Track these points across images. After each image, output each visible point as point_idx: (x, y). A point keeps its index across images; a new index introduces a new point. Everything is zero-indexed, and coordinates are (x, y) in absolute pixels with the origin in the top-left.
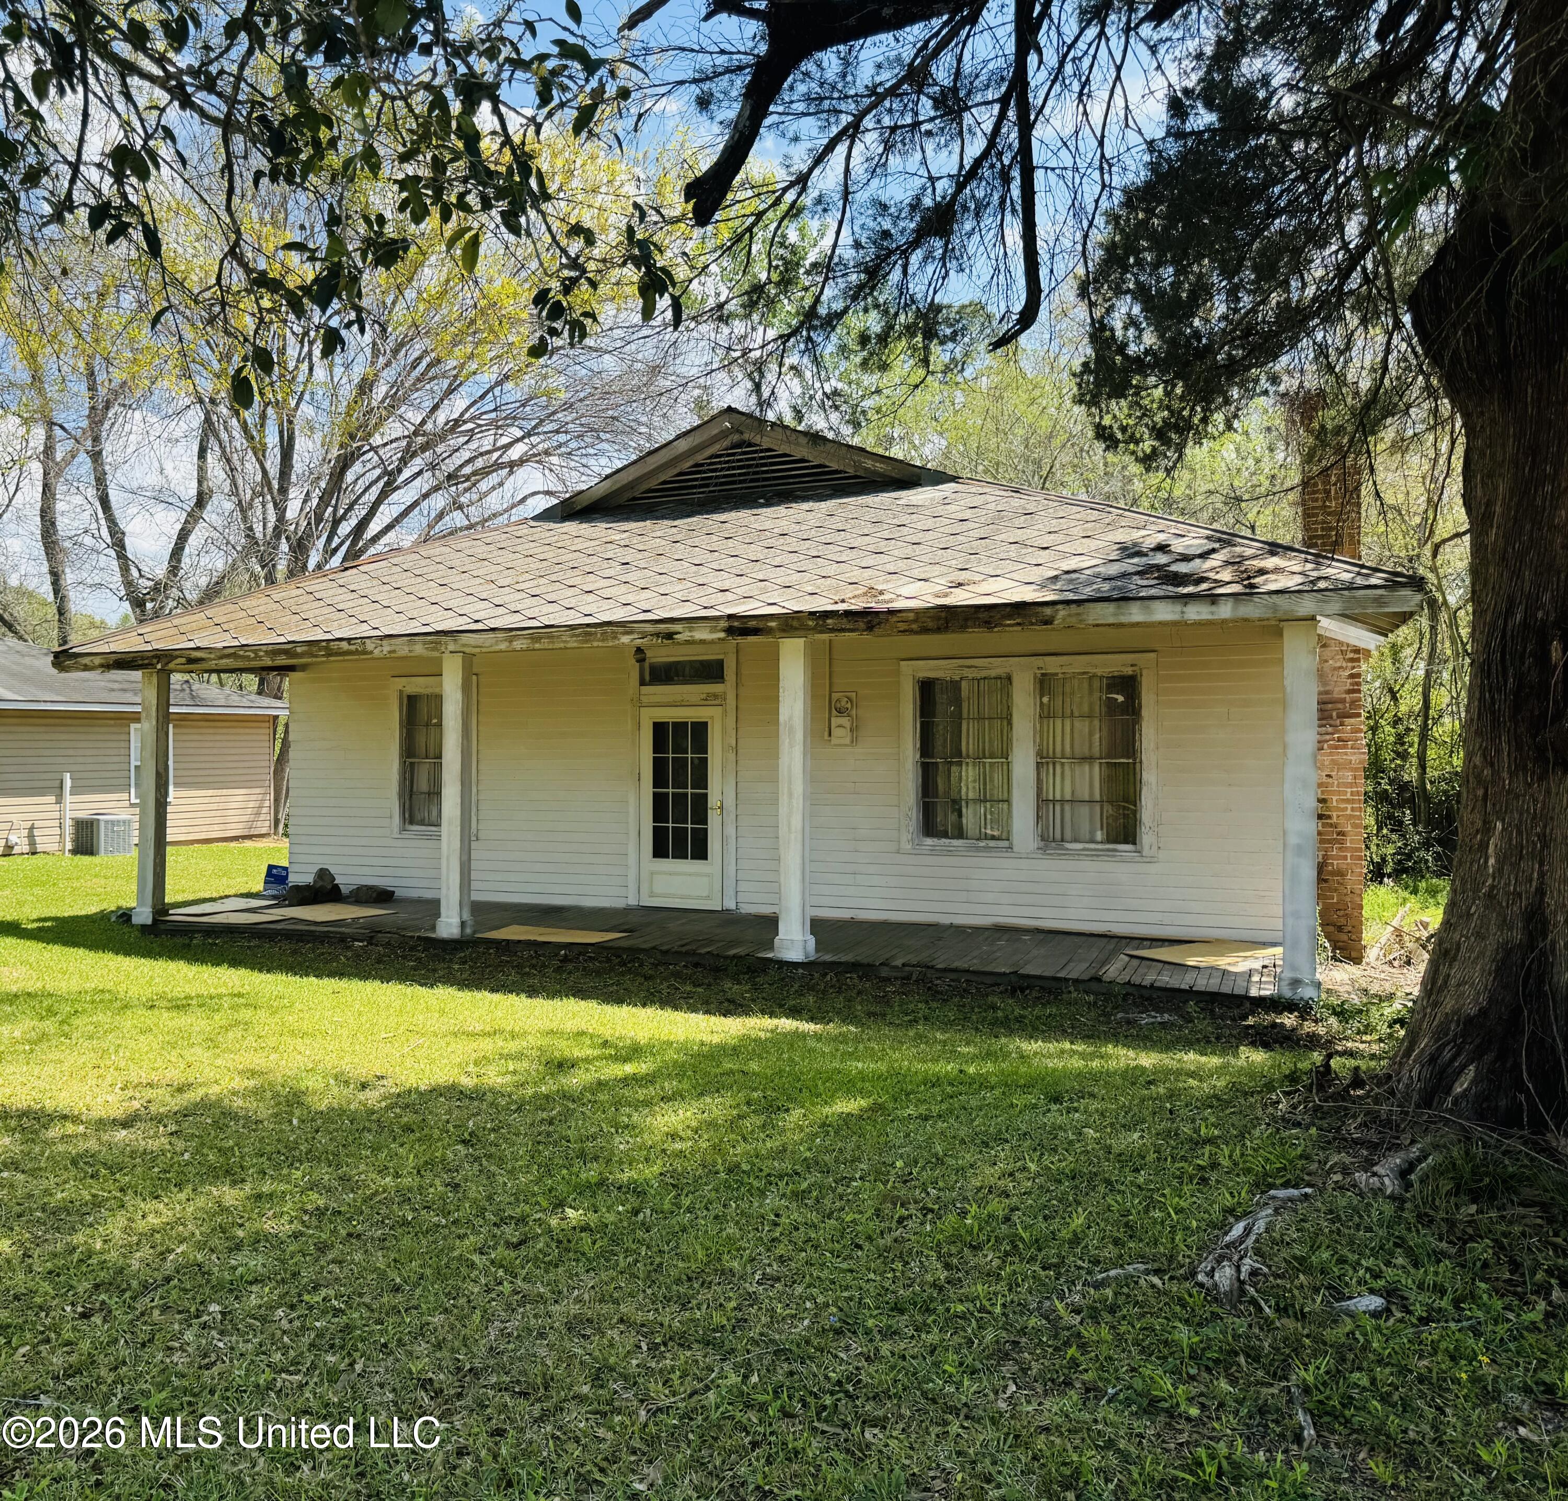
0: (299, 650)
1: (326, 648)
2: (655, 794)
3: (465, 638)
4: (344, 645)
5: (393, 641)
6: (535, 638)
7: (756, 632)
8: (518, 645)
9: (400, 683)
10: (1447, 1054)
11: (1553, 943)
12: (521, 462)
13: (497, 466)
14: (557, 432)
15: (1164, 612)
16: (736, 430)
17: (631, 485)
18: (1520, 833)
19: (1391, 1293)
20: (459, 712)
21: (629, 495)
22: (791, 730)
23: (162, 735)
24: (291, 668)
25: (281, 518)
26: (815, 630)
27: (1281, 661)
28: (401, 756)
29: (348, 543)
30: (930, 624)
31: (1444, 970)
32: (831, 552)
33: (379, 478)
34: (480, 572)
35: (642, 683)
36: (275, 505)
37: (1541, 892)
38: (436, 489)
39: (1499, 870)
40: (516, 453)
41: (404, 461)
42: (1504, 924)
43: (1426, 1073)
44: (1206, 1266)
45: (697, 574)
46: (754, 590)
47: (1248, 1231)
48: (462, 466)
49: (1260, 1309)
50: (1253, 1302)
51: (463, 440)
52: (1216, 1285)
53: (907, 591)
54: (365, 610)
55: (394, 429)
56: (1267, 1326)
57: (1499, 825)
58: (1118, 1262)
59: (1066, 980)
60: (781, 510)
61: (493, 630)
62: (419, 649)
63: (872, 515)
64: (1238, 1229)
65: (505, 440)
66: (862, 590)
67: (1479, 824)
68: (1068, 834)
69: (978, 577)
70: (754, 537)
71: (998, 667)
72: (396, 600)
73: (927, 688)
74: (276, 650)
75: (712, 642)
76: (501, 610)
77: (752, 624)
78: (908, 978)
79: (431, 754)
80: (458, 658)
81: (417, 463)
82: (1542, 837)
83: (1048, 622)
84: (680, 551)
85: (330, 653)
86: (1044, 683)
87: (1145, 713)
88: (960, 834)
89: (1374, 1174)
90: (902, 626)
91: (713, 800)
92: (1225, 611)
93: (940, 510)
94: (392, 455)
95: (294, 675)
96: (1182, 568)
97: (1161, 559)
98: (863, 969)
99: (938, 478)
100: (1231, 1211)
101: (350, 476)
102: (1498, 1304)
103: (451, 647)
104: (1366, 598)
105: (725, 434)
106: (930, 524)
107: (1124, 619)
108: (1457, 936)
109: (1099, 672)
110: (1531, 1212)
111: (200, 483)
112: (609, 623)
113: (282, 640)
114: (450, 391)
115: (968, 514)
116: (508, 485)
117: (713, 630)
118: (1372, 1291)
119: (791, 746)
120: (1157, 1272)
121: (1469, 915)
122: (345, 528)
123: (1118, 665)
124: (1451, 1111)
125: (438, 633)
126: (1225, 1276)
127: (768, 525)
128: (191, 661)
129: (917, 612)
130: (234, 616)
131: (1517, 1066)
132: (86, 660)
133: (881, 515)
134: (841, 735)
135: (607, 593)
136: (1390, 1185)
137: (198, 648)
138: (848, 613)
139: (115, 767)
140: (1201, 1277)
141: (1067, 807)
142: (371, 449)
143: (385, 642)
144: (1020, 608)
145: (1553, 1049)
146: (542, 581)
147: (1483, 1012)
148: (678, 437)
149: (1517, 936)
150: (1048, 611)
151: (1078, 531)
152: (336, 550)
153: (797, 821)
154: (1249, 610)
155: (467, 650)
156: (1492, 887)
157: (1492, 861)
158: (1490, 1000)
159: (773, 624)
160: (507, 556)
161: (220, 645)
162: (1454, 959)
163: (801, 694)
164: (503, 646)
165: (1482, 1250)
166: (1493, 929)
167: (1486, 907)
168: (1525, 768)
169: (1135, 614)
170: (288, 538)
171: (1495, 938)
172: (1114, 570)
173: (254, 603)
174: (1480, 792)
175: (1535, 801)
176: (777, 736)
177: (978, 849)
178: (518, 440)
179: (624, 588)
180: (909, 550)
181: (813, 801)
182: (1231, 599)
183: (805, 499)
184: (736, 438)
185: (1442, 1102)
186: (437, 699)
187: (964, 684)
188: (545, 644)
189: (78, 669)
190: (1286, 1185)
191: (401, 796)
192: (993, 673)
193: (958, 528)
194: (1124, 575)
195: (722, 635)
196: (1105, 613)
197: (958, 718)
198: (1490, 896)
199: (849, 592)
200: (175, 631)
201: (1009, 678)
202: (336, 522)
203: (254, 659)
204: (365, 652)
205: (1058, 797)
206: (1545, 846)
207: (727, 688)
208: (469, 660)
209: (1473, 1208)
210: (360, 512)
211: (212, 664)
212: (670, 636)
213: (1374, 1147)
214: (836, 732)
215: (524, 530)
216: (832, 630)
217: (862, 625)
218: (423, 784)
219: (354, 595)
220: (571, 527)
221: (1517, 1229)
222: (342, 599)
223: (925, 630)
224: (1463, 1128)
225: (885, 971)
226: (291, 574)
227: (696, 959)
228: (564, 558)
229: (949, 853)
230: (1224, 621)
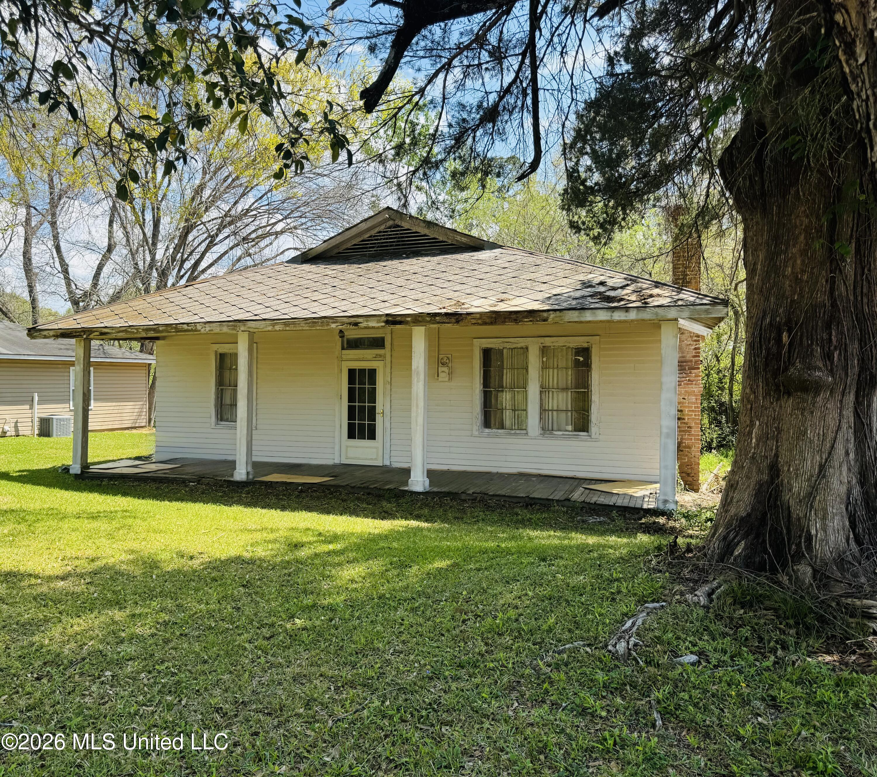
0: (161, 329)
1: (176, 328)
2: (349, 406)
3: (250, 324)
4: (185, 326)
5: (211, 325)
6: (285, 324)
7: (400, 323)
8: (277, 328)
9: (215, 347)
10: (731, 536)
11: (782, 480)
12: (282, 232)
13: (269, 234)
14: (301, 217)
15: (602, 316)
16: (390, 219)
17: (337, 246)
18: (767, 426)
19: (701, 654)
20: (246, 363)
21: (336, 251)
22: (418, 373)
23: (86, 373)
24: (157, 338)
25: (153, 259)
26: (430, 322)
27: (660, 341)
28: (216, 385)
29: (189, 273)
30: (488, 321)
31: (731, 494)
32: (438, 283)
33: (206, 239)
34: (258, 290)
35: (343, 349)
36: (150, 251)
37: (777, 456)
38: (237, 245)
39: (757, 445)
40: (279, 227)
41: (219, 230)
42: (759, 471)
43: (722, 545)
44: (612, 642)
45: (370, 293)
46: (399, 301)
47: (633, 624)
48: (250, 234)
49: (638, 663)
50: (635, 659)
51: (251, 220)
52: (617, 651)
53: (476, 303)
54: (197, 308)
55: (214, 213)
56: (641, 671)
57: (757, 423)
58: (571, 641)
59: (553, 500)
60: (414, 261)
61: (265, 320)
62: (225, 329)
63: (459, 264)
64: (629, 624)
65: (273, 221)
66: (454, 302)
67: (748, 422)
68: (555, 427)
69: (511, 297)
70: (400, 274)
71: (522, 343)
72: (214, 303)
73: (487, 353)
74: (148, 329)
75: (378, 328)
76: (269, 310)
77: (399, 319)
78: (475, 499)
79: (232, 384)
80: (246, 334)
81: (226, 232)
82: (777, 429)
83: (545, 320)
84: (362, 279)
85: (178, 331)
86: (544, 350)
87: (593, 366)
88: (502, 426)
89: (696, 595)
90: (474, 321)
91: (379, 410)
92: (632, 315)
93: (494, 262)
94: (213, 227)
95: (158, 342)
96: (612, 294)
97: (602, 289)
98: (453, 495)
99: (493, 246)
100: (626, 615)
101: (190, 237)
102: (751, 658)
103: (242, 328)
104: (701, 310)
105: (386, 220)
106: (488, 269)
107: (583, 319)
108: (737, 477)
109: (571, 345)
110: (769, 612)
111: (109, 239)
112: (325, 317)
113: (151, 323)
114: (243, 195)
115: (507, 265)
116: (275, 244)
117: (378, 322)
118: (692, 653)
119: (418, 382)
120: (589, 645)
121: (743, 467)
122: (188, 265)
123: (580, 342)
124: (733, 564)
125: (235, 321)
126: (621, 647)
127: (407, 268)
128: (102, 334)
129: (481, 314)
130: (126, 310)
131: (764, 541)
132: (45, 333)
133: (464, 265)
134: (443, 376)
135: (324, 302)
136: (703, 601)
137: (106, 327)
138: (446, 314)
139: (63, 390)
140: (610, 648)
141: (555, 413)
142: (202, 223)
143: (207, 325)
144: (531, 312)
145: (781, 533)
146: (290, 295)
147: (749, 515)
148: (362, 222)
149: (765, 477)
150: (545, 315)
151: (561, 274)
152: (183, 276)
153: (420, 420)
154: (646, 315)
155: (251, 330)
156: (754, 453)
157: (754, 440)
158: (753, 509)
159: (409, 319)
160: (272, 282)
161: (118, 325)
162: (736, 489)
163: (423, 355)
164: (270, 328)
165: (745, 632)
166: (754, 474)
167: (751, 463)
168: (770, 395)
169: (588, 316)
170: (157, 269)
171: (755, 478)
172: (578, 294)
173: (137, 303)
174: (749, 406)
175: (775, 411)
176: (411, 376)
177: (510, 434)
178: (280, 221)
179: (333, 299)
180: (478, 283)
181: (428, 410)
182: (635, 310)
183: (427, 255)
184: (391, 223)
185: (728, 560)
186: (235, 356)
187: (505, 351)
188: (292, 327)
189: (41, 338)
190: (653, 601)
191: (216, 406)
192: (519, 346)
193: (502, 272)
194: (583, 297)
195: (383, 324)
196: (573, 316)
197: (502, 367)
198: (753, 458)
199: (447, 303)
200: (93, 318)
201: (527, 348)
202: (183, 261)
203: (136, 333)
204: (196, 330)
205: (550, 408)
206: (779, 433)
207: (386, 352)
208: (251, 335)
209: (742, 611)
210: (196, 256)
211: (113, 336)
212: (356, 324)
213: (696, 582)
214: (441, 375)
215: (281, 268)
216: (438, 323)
217: (453, 320)
218: (227, 400)
219: (191, 300)
220: (306, 267)
221: (762, 621)
222: (185, 302)
223: (485, 324)
224: (738, 572)
225: (463, 497)
226: (158, 288)
227: (368, 491)
228: (302, 283)
229: (497, 436)
230: (632, 321)
